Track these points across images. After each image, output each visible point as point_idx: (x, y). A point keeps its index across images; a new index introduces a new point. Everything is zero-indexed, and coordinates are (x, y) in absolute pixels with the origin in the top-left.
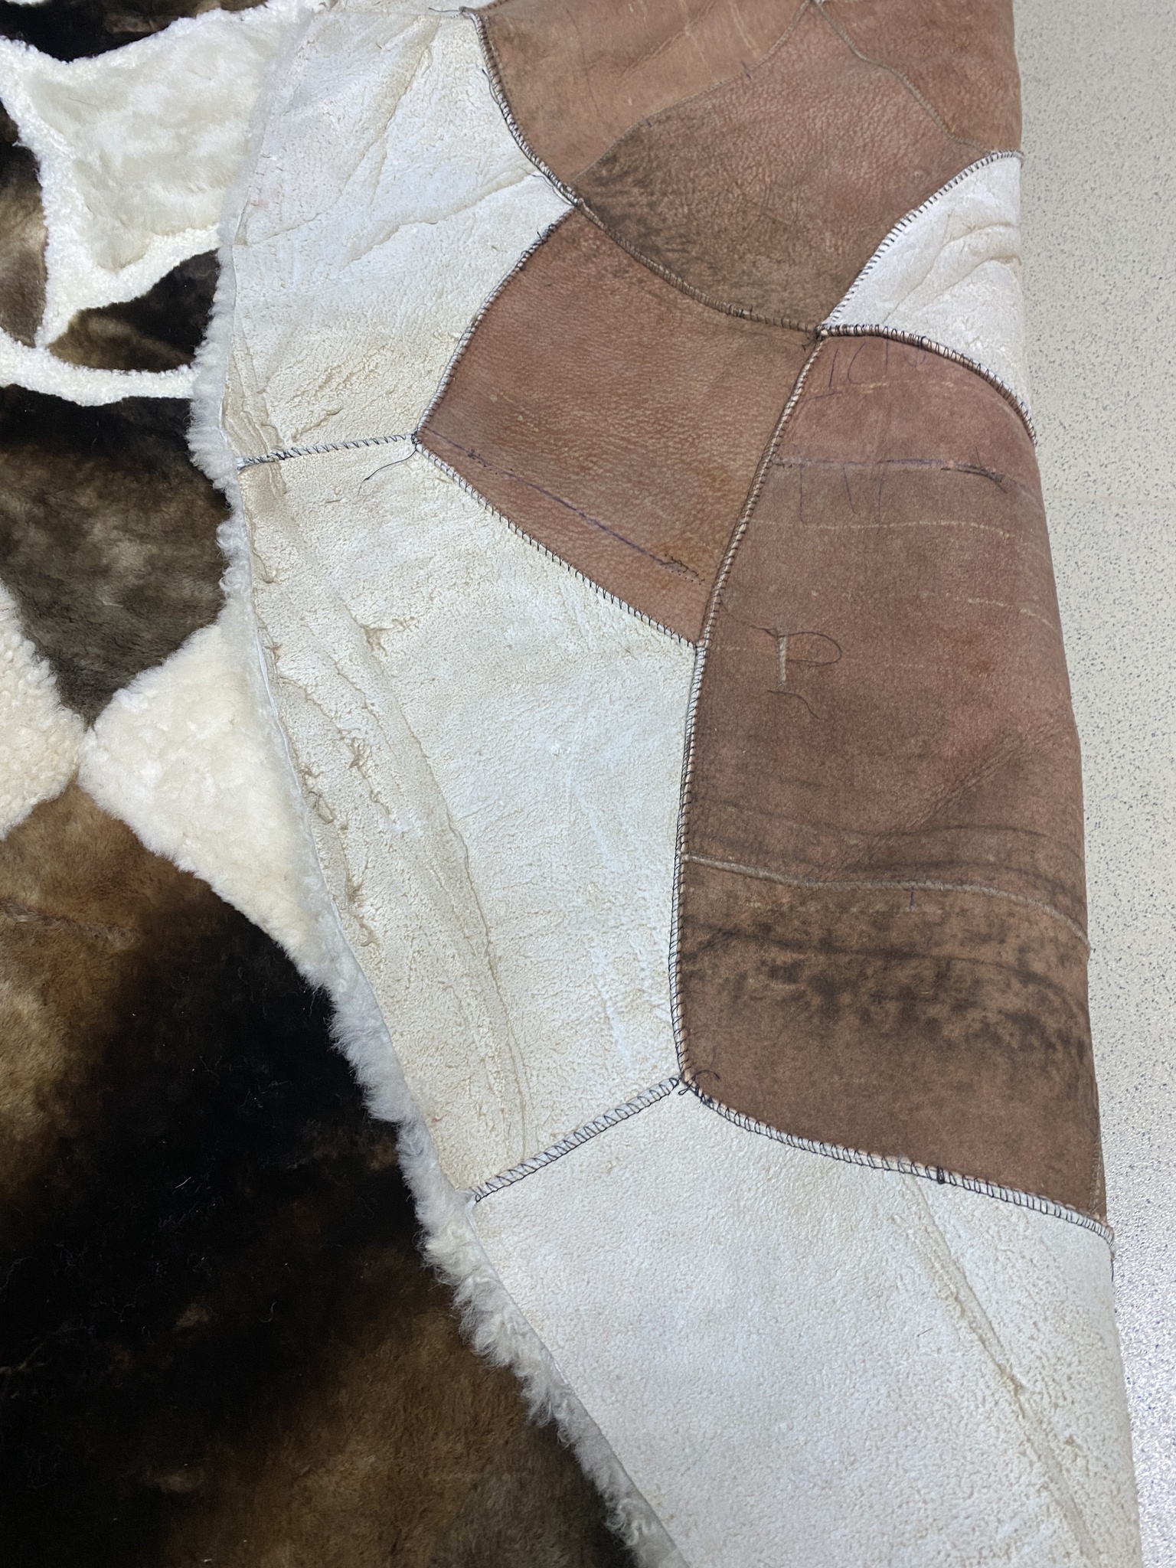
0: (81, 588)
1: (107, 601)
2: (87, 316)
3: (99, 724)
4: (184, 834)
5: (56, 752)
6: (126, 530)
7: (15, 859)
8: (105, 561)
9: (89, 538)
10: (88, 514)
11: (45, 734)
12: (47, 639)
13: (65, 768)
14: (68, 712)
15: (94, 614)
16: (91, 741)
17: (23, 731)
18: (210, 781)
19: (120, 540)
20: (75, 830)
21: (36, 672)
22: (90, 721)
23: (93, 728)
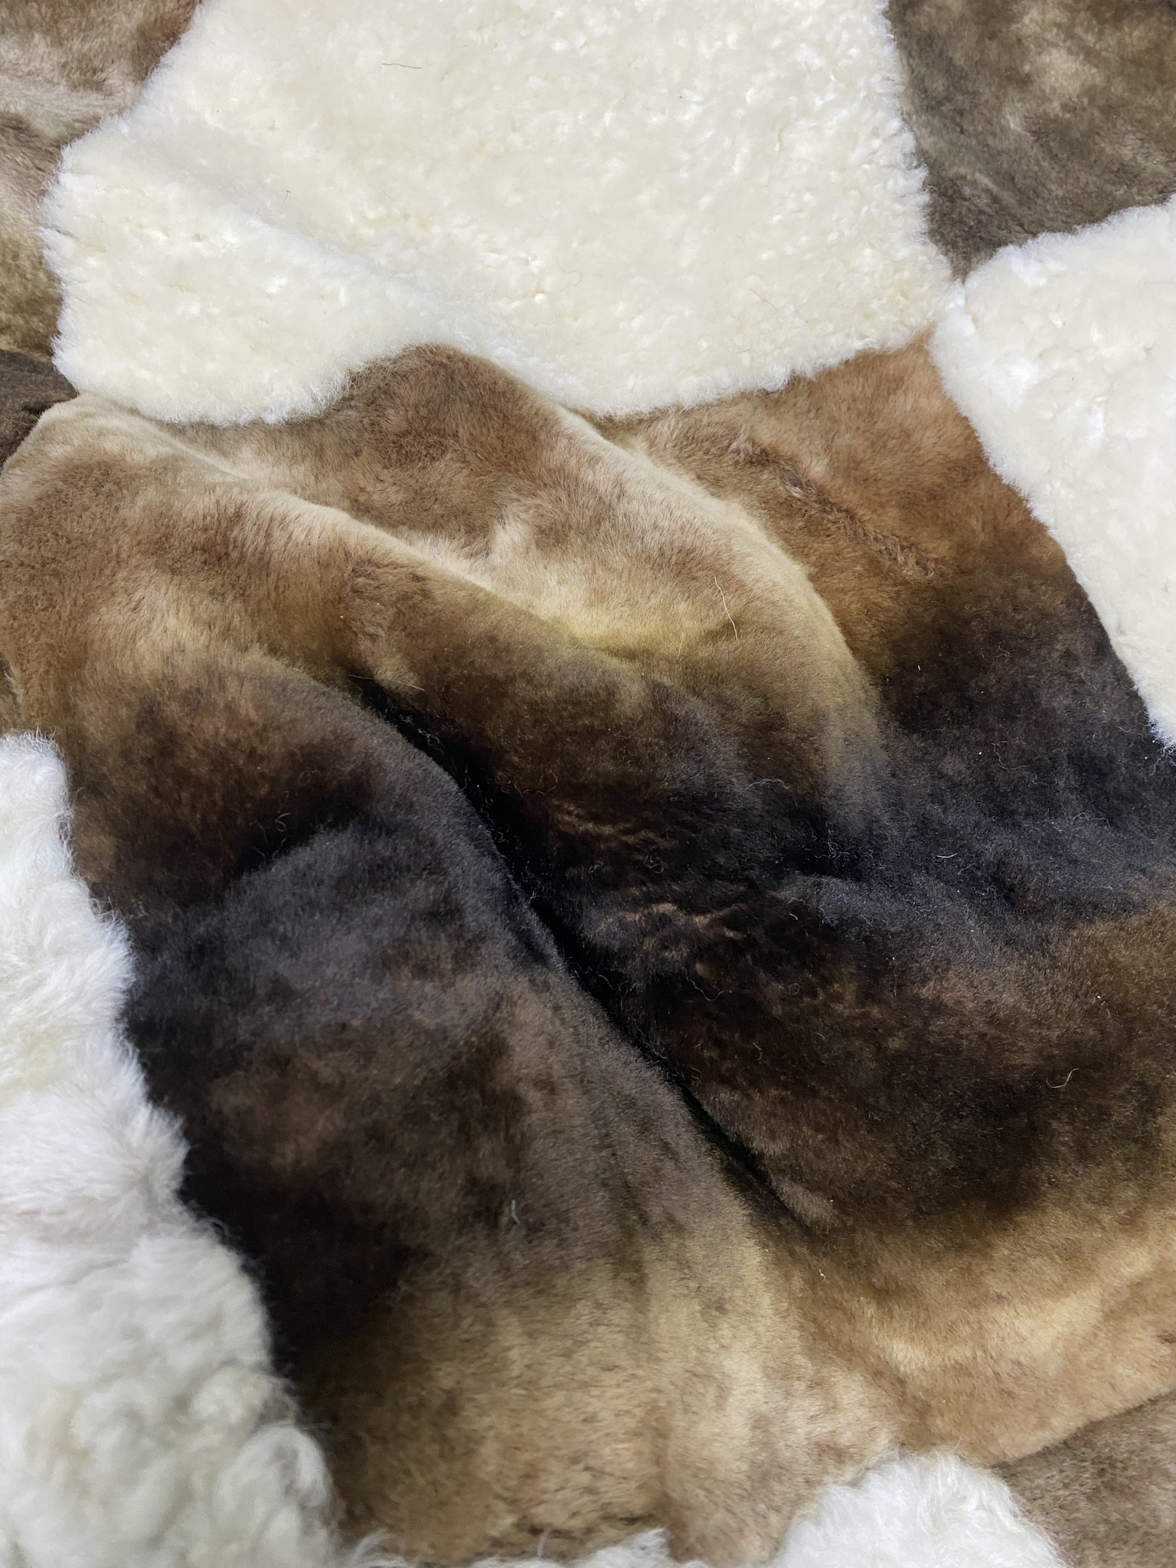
0: (986, 93)
3: (975, 280)
4: (1049, 471)
5: (904, 295)
6: (1070, 35)
7: (809, 411)
8: (1027, 68)
9: (1014, 27)
11: (898, 266)
12: (928, 143)
13: (916, 320)
14: (933, 250)
15: (994, 135)
16: (956, 299)
17: (868, 251)
18: (1100, 416)
19: (1056, 46)
20: (902, 405)
21: (902, 182)
22: (961, 272)
23: (963, 282)
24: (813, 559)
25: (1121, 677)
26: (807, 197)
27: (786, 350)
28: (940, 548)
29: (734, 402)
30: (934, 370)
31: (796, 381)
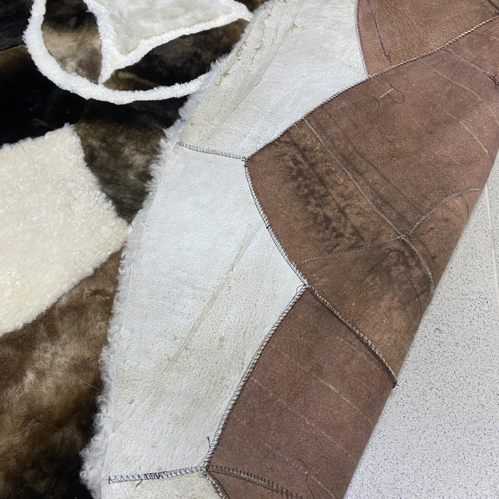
0: (122, 173)
1: (132, 177)
2: (118, 72)
5: (117, 234)
6: (137, 150)
7: (103, 275)
8: (130, 162)
9: (123, 154)
10: (123, 145)
11: (113, 228)
12: (110, 192)
13: (121, 240)
14: (121, 219)
15: (128, 182)
16: (130, 230)
17: (104, 227)
19: (136, 154)
21: (107, 205)
22: (129, 222)
23: (131, 225)
26: (83, 220)
27: (90, 263)
29: (80, 283)
31: (96, 270)
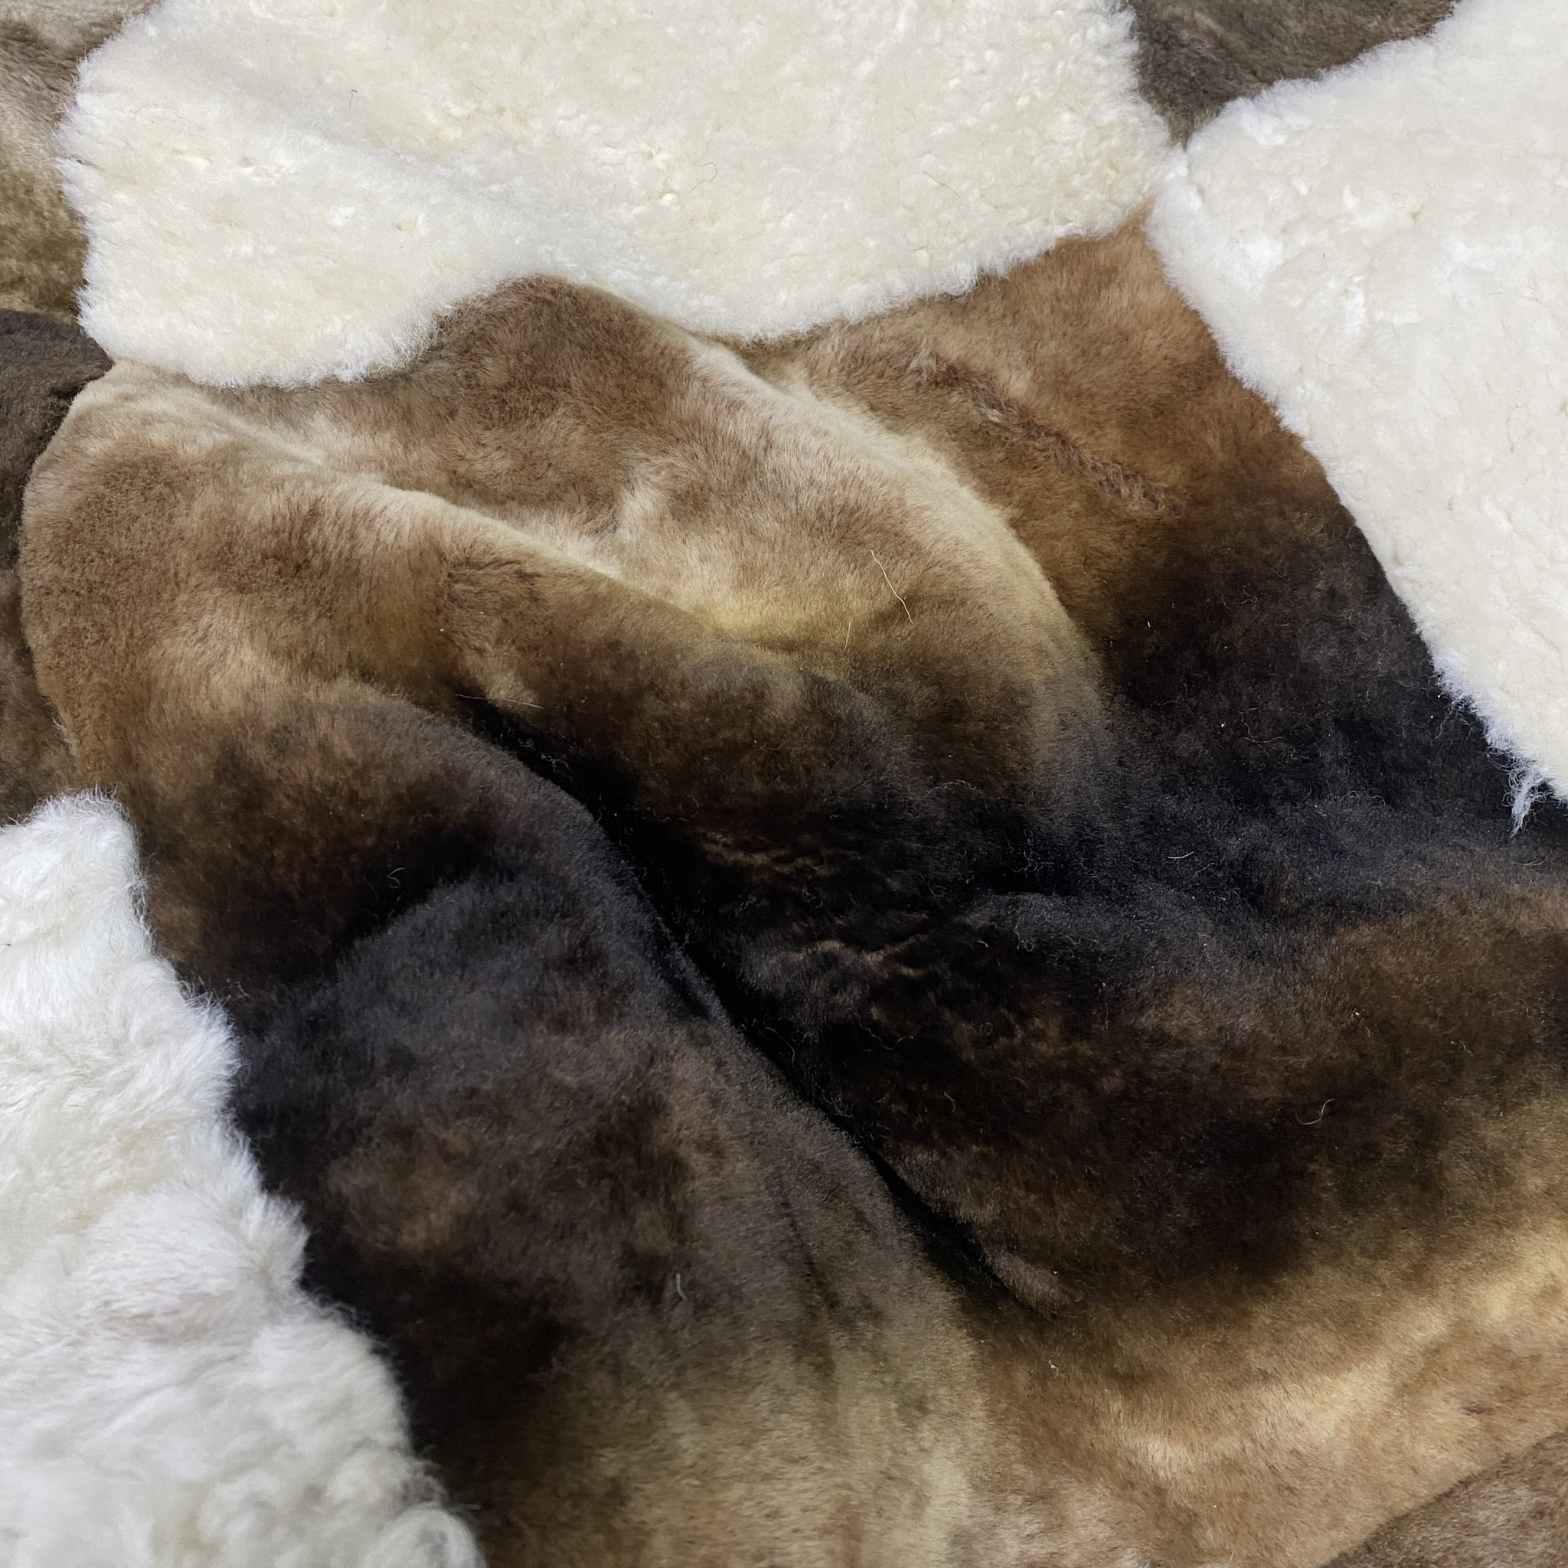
3: (1198, 144)
4: (1301, 370)
5: (1113, 166)
7: (1004, 316)
11: (1104, 133)
13: (1128, 197)
14: (1146, 109)
16: (1177, 167)
17: (1067, 116)
18: (1360, 299)
20: (1116, 301)
21: (1104, 28)
22: (1182, 135)
23: (1185, 147)
24: (1017, 497)
25: (1400, 618)
26: (989, 54)
27: (972, 244)
28: (1169, 474)
29: (911, 311)
30: (1154, 256)
31: (985, 281)
